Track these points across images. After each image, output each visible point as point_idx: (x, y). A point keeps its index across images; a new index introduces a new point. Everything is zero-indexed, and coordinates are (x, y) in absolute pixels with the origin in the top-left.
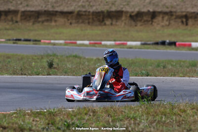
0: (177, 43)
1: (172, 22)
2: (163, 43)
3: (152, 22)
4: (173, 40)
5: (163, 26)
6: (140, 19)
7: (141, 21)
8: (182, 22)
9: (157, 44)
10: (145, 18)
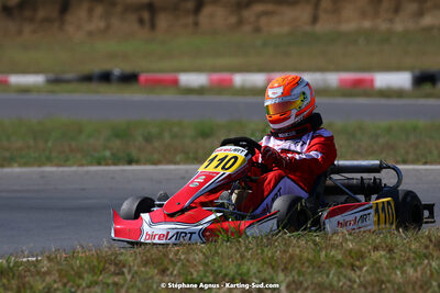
0: (143, 77)
1: (115, 22)
2: (106, 77)
3: (62, 22)
4: (128, 68)
5: (90, 34)
6: (27, 13)
7: (31, 20)
8: (141, 21)
9: (88, 79)
10: (41, 14)
